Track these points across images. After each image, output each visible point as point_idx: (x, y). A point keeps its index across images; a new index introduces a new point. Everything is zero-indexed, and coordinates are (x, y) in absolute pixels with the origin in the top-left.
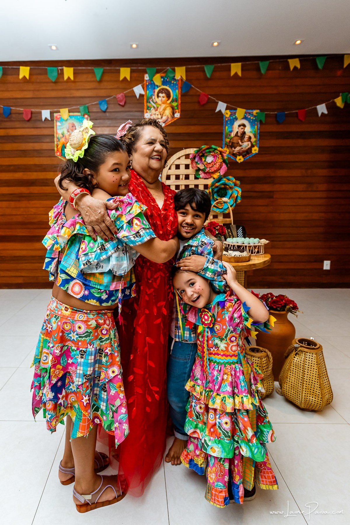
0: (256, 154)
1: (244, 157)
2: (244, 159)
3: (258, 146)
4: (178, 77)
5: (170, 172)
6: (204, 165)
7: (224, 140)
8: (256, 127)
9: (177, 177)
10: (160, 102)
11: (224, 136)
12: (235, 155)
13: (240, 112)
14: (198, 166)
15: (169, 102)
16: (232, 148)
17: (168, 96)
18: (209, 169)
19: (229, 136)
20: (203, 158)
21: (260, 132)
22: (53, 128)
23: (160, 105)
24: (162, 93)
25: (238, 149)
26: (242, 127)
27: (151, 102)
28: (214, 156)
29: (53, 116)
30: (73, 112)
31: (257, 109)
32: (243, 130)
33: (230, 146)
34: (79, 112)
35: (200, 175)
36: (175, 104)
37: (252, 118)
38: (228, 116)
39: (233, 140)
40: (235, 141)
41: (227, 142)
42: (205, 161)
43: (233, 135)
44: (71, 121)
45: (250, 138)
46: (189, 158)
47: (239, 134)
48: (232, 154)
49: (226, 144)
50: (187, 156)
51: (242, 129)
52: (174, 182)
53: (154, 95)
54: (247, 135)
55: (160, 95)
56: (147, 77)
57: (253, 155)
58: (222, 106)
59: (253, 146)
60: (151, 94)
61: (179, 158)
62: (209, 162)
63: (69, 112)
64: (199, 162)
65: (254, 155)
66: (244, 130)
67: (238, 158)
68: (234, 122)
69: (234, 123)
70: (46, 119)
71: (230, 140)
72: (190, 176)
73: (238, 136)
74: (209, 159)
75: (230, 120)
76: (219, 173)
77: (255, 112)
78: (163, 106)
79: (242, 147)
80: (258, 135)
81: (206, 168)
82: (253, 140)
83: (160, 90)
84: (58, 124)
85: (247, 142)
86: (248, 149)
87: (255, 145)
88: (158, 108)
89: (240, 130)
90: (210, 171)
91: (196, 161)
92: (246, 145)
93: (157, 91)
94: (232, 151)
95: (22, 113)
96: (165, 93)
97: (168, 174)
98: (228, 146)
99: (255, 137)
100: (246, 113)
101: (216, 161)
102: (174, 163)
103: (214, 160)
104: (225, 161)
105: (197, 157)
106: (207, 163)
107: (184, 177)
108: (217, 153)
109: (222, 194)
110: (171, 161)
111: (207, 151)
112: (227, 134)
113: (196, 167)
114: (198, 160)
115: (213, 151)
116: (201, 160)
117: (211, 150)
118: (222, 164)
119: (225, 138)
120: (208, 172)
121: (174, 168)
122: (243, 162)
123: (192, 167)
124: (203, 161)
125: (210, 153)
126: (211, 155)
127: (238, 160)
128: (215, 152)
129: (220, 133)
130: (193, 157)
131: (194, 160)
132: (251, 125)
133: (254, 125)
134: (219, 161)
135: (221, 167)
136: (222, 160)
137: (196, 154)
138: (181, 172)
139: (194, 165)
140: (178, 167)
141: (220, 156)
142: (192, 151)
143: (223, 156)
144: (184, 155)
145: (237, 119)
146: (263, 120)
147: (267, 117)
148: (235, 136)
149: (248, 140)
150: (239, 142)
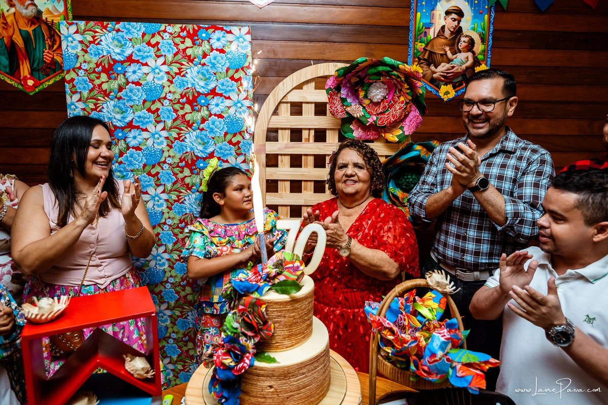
1: (457, 89)
2: (455, 92)
3: (489, 63)
5: (276, 122)
6: (364, 108)
7: (411, 46)
8: (486, 17)
9: (296, 135)
11: (411, 35)
12: (436, 83)
14: (348, 109)
16: (429, 65)
18: (375, 118)
19: (422, 35)
20: (360, 89)
21: (494, 30)
25: (443, 67)
26: (454, 16)
28: (390, 87)
32: (456, 23)
33: (424, 59)
35: (352, 131)
39: (433, 46)
40: (436, 50)
42: (366, 97)
43: (432, 34)
45: (472, 42)
46: (325, 89)
47: (447, 33)
48: (430, 78)
49: (415, 56)
50: (319, 82)
51: (455, 20)
52: (287, 147)
54: (467, 36)
59: (477, 62)
61: (299, 87)
62: (375, 100)
64: (349, 100)
66: (459, 22)
67: (444, 89)
68: (436, 2)
69: (436, 4)
71: (427, 45)
72: (329, 134)
73: (446, 38)
74: (377, 93)
76: (402, 128)
79: (454, 63)
80: (490, 38)
81: (367, 115)
85: (464, 52)
86: (467, 68)
87: (483, 61)
89: (450, 23)
90: (379, 123)
91: (343, 96)
92: (462, 60)
94: (429, 72)
97: (270, 126)
98: (420, 61)
99: (483, 41)
101: (393, 99)
102: (286, 97)
103: (387, 94)
104: (416, 100)
105: (345, 86)
106: (371, 101)
107: (313, 134)
108: (399, 80)
109: (408, 182)
110: (278, 93)
111: (373, 70)
112: (419, 31)
113: (341, 112)
114: (347, 95)
115: (387, 73)
116: (355, 95)
117: (381, 68)
118: (410, 107)
119: (415, 42)
120: (373, 127)
121: (287, 111)
122: (453, 99)
123: (331, 112)
124: (361, 97)
125: (378, 77)
126: (381, 83)
127: (441, 95)
128: (393, 77)
129: (402, 27)
130: (333, 86)
131: (338, 93)
132: (474, 11)
133: (481, 13)
134: (402, 99)
135: (406, 116)
136: (411, 98)
137: (342, 78)
138: (303, 123)
139: (336, 107)
140: (297, 109)
141: (406, 86)
142: (330, 69)
143: (413, 87)
144: (311, 78)
146: (504, 2)
148: (438, 36)
149: (466, 47)
150: (446, 52)
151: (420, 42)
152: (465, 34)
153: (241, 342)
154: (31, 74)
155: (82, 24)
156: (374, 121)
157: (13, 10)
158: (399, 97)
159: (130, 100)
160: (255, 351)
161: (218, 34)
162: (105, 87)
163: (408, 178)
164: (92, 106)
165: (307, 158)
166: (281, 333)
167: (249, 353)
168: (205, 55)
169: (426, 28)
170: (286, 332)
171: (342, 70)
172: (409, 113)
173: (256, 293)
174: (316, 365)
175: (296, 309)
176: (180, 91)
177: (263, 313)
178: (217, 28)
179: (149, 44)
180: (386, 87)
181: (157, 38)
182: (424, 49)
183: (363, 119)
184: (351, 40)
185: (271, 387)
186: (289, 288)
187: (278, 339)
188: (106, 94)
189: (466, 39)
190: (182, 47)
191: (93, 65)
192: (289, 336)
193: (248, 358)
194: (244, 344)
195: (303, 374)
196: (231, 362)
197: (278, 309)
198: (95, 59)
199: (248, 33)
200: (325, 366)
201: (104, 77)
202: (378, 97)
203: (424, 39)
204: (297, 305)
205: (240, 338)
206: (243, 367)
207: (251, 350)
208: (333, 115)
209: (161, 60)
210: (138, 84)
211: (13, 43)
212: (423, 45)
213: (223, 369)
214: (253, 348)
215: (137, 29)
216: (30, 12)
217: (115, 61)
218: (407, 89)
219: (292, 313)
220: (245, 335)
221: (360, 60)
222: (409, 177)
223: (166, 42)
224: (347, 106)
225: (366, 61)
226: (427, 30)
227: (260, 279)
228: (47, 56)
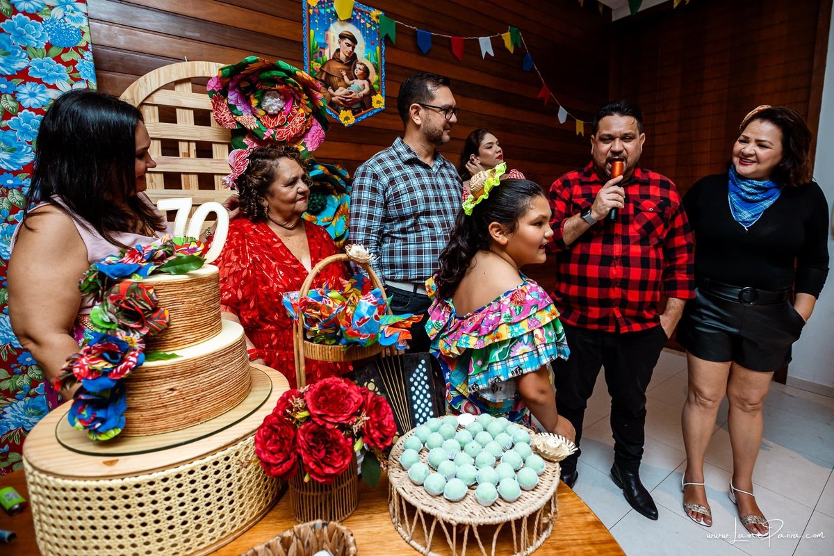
0: (382, 111)
1: (357, 115)
2: (356, 118)
3: (384, 93)
6: (258, 119)
7: (307, 63)
8: (378, 48)
11: (306, 52)
13: (343, 3)
14: (239, 119)
16: (327, 87)
18: (273, 132)
19: (318, 53)
20: (252, 96)
21: (385, 63)
25: (340, 92)
26: (347, 41)
28: (287, 97)
31: (379, 8)
32: (350, 48)
33: (321, 80)
35: (246, 146)
37: (368, 25)
38: (312, 3)
39: (329, 68)
40: (333, 72)
41: (315, 71)
42: (259, 106)
43: (328, 55)
45: (367, 71)
46: (206, 92)
47: (342, 56)
50: (199, 84)
51: (349, 45)
54: (361, 64)
57: (376, 111)
59: (373, 92)
61: (171, 86)
62: (271, 111)
64: (239, 108)
65: (377, 113)
66: (353, 48)
67: (343, 114)
68: (328, 22)
69: (328, 25)
71: (323, 65)
72: (216, 148)
73: (341, 62)
74: (273, 104)
75: (319, 14)
76: (304, 144)
77: (375, 13)
80: (383, 69)
81: (263, 128)
82: (374, 77)
85: (360, 79)
86: (364, 95)
87: (379, 91)
89: (344, 48)
90: (277, 137)
91: (231, 103)
92: (358, 87)
94: (328, 94)
99: (377, 71)
100: (354, 8)
101: (291, 111)
102: (150, 98)
103: (285, 105)
104: (317, 113)
105: (233, 89)
106: (267, 113)
107: (195, 148)
108: (296, 88)
109: (314, 204)
110: (138, 91)
111: (266, 75)
112: (314, 49)
113: (230, 122)
114: (237, 102)
115: (282, 81)
116: (247, 102)
117: (275, 73)
118: (311, 120)
119: (310, 60)
121: (155, 117)
122: (353, 125)
123: (217, 120)
124: (253, 106)
125: (273, 85)
126: (275, 92)
127: (342, 120)
128: (290, 85)
129: (295, 42)
130: (217, 88)
131: (224, 99)
132: (367, 40)
133: (373, 44)
134: (301, 111)
135: (307, 131)
136: (311, 111)
137: (228, 80)
138: (180, 133)
139: (223, 115)
140: (168, 114)
141: (305, 96)
142: (212, 69)
143: (312, 99)
144: (185, 77)
145: (336, 17)
146: (393, 36)
147: (399, 29)
148: (334, 58)
149: (362, 74)
150: (343, 76)
151: (316, 61)
152: (359, 61)
153: (120, 338)
156: (272, 135)
158: (298, 109)
160: (143, 346)
163: (313, 199)
165: (188, 178)
166: (178, 324)
167: (135, 350)
169: (321, 48)
170: (186, 322)
171: (228, 70)
172: (311, 128)
173: (137, 275)
174: (231, 356)
175: (197, 292)
177: (151, 296)
180: (282, 97)
182: (320, 69)
183: (258, 132)
185: (172, 390)
186: (185, 265)
187: (176, 332)
189: (362, 67)
192: (192, 328)
193: (133, 356)
194: (124, 340)
195: (216, 367)
196: (106, 365)
197: (172, 293)
200: (243, 359)
202: (275, 108)
203: (319, 58)
204: (198, 287)
205: (118, 333)
206: (126, 368)
207: (137, 346)
208: (220, 124)
212: (320, 66)
213: (92, 379)
214: (140, 343)
218: (306, 99)
219: (193, 297)
220: (125, 328)
221: (250, 58)
222: (315, 198)
224: (237, 115)
225: (257, 61)
226: (322, 50)
227: (142, 259)
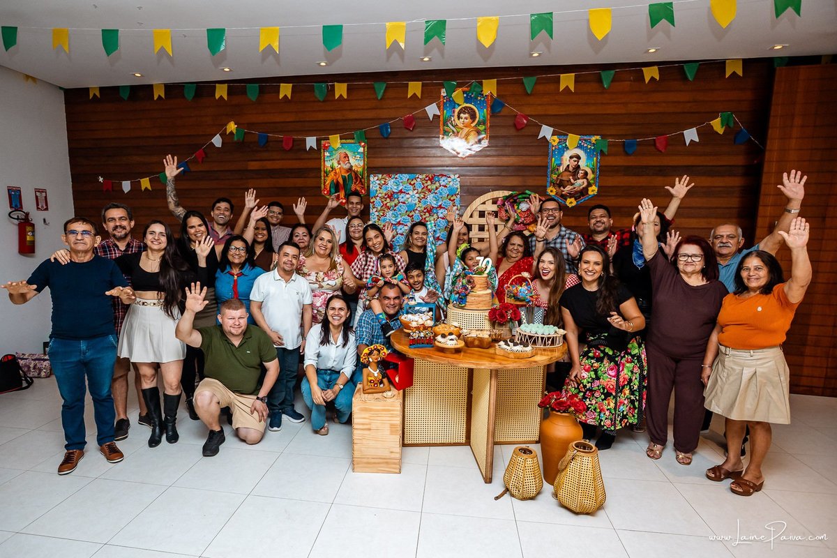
0: (594, 196)
2: (577, 202)
3: (597, 185)
4: (486, 92)
6: (517, 214)
8: (595, 159)
9: (482, 228)
10: (461, 125)
12: (564, 197)
13: (573, 139)
15: (473, 125)
16: (560, 187)
17: (473, 117)
18: (523, 219)
20: (515, 205)
21: (600, 166)
22: (320, 159)
23: (462, 129)
24: (464, 113)
25: (568, 188)
26: (575, 159)
27: (449, 125)
29: (321, 144)
30: (346, 139)
31: (598, 135)
32: (576, 163)
33: (557, 184)
34: (354, 139)
36: (482, 128)
37: (589, 146)
38: (555, 144)
39: (562, 176)
40: (564, 178)
42: (518, 208)
43: (561, 169)
44: (343, 151)
45: (586, 174)
46: (497, 204)
47: (571, 169)
48: (560, 195)
49: (551, 182)
51: (575, 161)
53: (453, 116)
55: (462, 115)
56: (444, 93)
58: (546, 132)
59: (589, 185)
60: (448, 114)
61: (484, 203)
63: (341, 139)
64: (509, 210)
65: (591, 197)
66: (578, 162)
67: (569, 200)
68: (564, 151)
69: (563, 153)
70: (311, 148)
71: (558, 176)
73: (570, 172)
75: (558, 149)
77: (594, 139)
78: (466, 130)
79: (575, 186)
80: (598, 170)
81: (520, 218)
82: (591, 176)
83: (461, 109)
84: (327, 154)
85: (581, 179)
86: (583, 188)
88: (458, 132)
89: (573, 163)
90: (525, 222)
91: (506, 208)
92: (580, 183)
93: (457, 110)
94: (560, 191)
95: (282, 141)
96: (469, 113)
98: (554, 185)
99: (593, 172)
100: (580, 140)
102: (477, 208)
105: (507, 204)
106: (521, 211)
110: (473, 207)
111: (520, 196)
113: (505, 216)
114: (509, 207)
116: (513, 207)
117: (524, 196)
120: (522, 223)
121: (477, 216)
122: (574, 206)
123: (500, 216)
124: (515, 208)
127: (568, 203)
129: (543, 166)
130: (501, 203)
131: (504, 206)
132: (587, 156)
133: (592, 157)
137: (506, 200)
139: (502, 214)
140: (482, 214)
142: (501, 194)
144: (490, 199)
145: (567, 148)
146: (605, 150)
147: (610, 145)
148: (565, 170)
149: (583, 176)
150: (570, 179)
152: (582, 169)
154: (345, 197)
155: (380, 176)
156: (523, 221)
157: (340, 166)
159: (400, 210)
161: (444, 178)
162: (388, 205)
164: (382, 214)
168: (437, 189)
171: (505, 197)
176: (424, 206)
178: (443, 175)
179: (410, 184)
181: (415, 181)
182: (557, 178)
183: (517, 220)
184: (513, 174)
185: (474, 299)
188: (389, 208)
189: (583, 172)
190: (426, 185)
191: (383, 195)
198: (385, 192)
199: (459, 177)
201: (388, 200)
202: (525, 208)
203: (557, 172)
208: (501, 218)
209: (416, 191)
210: (404, 203)
211: (338, 182)
215: (405, 177)
216: (347, 166)
217: (394, 192)
223: (418, 182)
228: (353, 187)
